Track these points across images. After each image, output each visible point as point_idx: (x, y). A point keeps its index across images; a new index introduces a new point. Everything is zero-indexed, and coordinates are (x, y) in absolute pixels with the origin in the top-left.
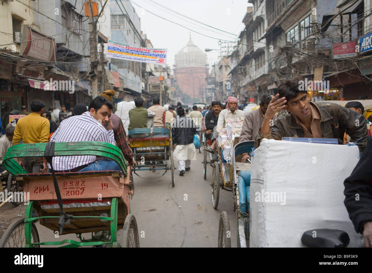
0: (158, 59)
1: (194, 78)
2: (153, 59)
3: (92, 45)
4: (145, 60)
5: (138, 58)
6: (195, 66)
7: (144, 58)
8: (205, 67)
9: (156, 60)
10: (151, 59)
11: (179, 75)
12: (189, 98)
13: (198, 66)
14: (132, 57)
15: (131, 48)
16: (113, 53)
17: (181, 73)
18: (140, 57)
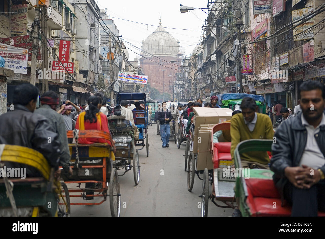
0: (143, 81)
1: (164, 71)
2: (141, 81)
3: (111, 74)
4: (137, 82)
5: (134, 80)
6: (165, 56)
7: (136, 81)
8: (177, 57)
9: (142, 81)
10: (140, 81)
11: (146, 66)
12: (157, 93)
13: (169, 56)
14: (131, 80)
15: (130, 76)
16: (121, 78)
17: (149, 64)
18: (135, 80)
